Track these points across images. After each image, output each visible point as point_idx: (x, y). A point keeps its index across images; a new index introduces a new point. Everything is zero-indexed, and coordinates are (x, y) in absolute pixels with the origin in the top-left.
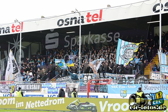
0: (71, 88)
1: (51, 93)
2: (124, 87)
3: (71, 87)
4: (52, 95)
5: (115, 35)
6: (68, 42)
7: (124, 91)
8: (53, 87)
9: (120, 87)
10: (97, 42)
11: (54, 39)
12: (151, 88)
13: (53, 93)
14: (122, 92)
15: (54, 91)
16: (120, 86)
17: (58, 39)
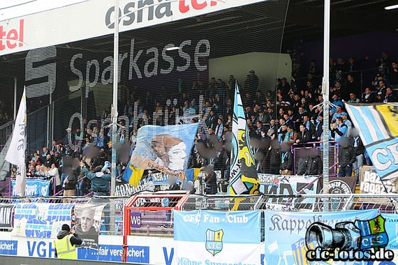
0: (85, 221)
1: (35, 235)
2: (217, 219)
3: (84, 218)
4: (38, 241)
5: (197, 48)
6: (79, 73)
7: (217, 233)
8: (40, 215)
9: (205, 221)
10: (151, 74)
11: (45, 66)
12: (289, 223)
13: (39, 235)
14: (210, 235)
15: (42, 230)
16: (205, 216)
17: (53, 66)
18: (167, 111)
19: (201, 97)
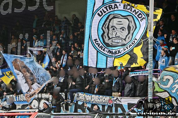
18: (19, 44)
19: (48, 32)
